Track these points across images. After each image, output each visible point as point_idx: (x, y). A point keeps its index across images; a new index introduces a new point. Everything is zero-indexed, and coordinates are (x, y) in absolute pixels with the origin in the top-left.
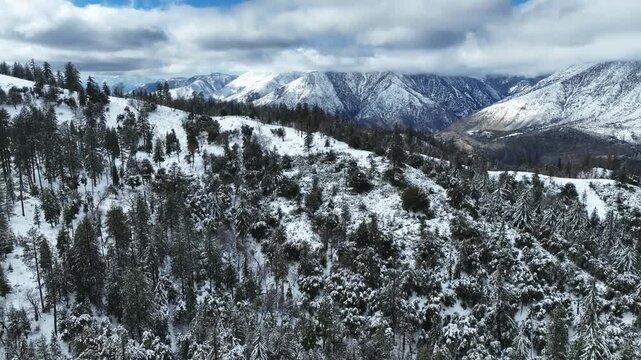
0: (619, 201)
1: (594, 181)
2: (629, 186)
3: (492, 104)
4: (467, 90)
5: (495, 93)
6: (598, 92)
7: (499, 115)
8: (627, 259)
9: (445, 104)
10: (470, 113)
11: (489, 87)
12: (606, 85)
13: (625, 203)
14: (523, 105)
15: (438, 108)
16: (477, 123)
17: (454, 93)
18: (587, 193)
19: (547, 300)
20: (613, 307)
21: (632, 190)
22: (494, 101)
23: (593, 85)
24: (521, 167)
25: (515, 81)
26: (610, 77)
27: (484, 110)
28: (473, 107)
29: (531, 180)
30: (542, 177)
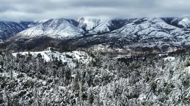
0: (52, 56)
1: (46, 51)
2: (54, 51)
3: (23, 30)
4: (14, 26)
5: (23, 27)
6: (52, 26)
7: (26, 34)
8: (51, 72)
9: (6, 31)
10: (16, 34)
11: (21, 25)
12: (54, 24)
13: (54, 56)
14: (32, 30)
15: (3, 32)
16: (19, 37)
17: (8, 27)
18: (44, 55)
19: (28, 93)
20: (47, 88)
21: (55, 52)
22: (24, 29)
23: (50, 25)
24: (25, 50)
25: (29, 23)
26: (54, 22)
27: (21, 32)
28: (17, 32)
29: (28, 54)
30: (31, 53)
